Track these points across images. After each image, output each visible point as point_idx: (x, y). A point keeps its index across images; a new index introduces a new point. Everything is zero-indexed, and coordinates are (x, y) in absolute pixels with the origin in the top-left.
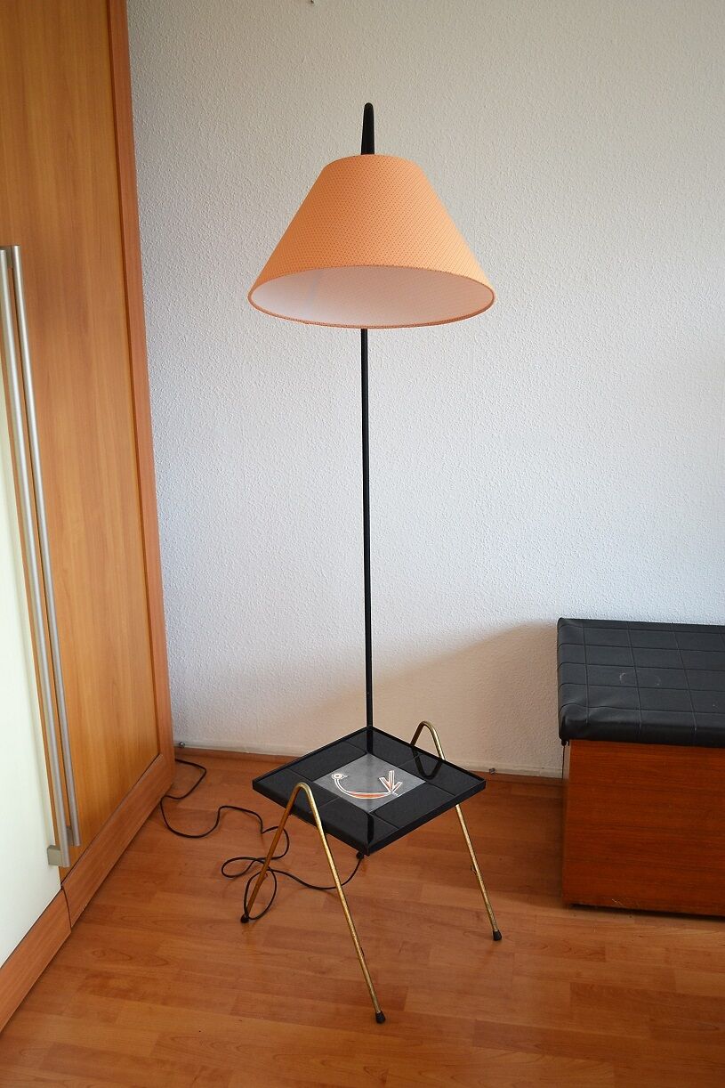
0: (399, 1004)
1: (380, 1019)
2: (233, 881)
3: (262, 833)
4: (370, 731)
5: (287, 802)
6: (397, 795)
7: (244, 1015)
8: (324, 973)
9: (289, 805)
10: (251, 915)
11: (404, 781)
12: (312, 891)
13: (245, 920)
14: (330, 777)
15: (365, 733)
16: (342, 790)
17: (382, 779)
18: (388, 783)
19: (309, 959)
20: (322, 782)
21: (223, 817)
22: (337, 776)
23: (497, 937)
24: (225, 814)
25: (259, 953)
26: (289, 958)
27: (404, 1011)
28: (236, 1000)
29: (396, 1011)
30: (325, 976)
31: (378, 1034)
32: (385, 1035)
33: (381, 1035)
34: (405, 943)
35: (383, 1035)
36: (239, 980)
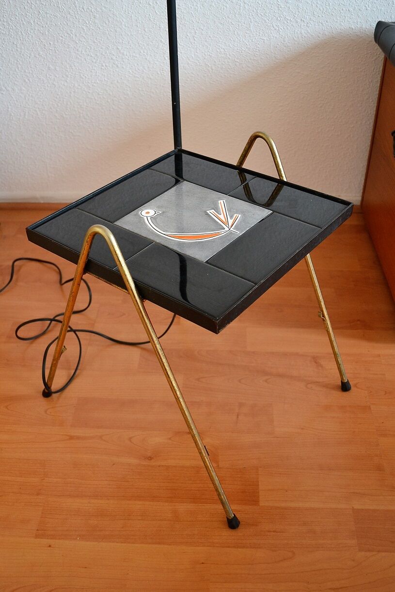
0: (251, 496)
1: (233, 524)
2: (32, 343)
3: (61, 284)
4: (179, 154)
5: (78, 257)
6: (239, 233)
7: (53, 537)
8: (150, 458)
9: (82, 260)
10: (55, 387)
11: (242, 212)
12: (123, 346)
13: (47, 393)
14: (137, 215)
15: (173, 158)
16: (158, 231)
17: (211, 212)
18: (222, 217)
19: (130, 439)
20: (127, 223)
21: (19, 270)
22: (147, 212)
23: (345, 387)
24: (20, 267)
25: (68, 437)
26: (105, 441)
27: (260, 505)
28: (42, 513)
29: (250, 507)
30: (153, 463)
31: (235, 547)
32: (243, 547)
33: (238, 548)
34: (241, 405)
35: (240, 547)
36: (44, 481)
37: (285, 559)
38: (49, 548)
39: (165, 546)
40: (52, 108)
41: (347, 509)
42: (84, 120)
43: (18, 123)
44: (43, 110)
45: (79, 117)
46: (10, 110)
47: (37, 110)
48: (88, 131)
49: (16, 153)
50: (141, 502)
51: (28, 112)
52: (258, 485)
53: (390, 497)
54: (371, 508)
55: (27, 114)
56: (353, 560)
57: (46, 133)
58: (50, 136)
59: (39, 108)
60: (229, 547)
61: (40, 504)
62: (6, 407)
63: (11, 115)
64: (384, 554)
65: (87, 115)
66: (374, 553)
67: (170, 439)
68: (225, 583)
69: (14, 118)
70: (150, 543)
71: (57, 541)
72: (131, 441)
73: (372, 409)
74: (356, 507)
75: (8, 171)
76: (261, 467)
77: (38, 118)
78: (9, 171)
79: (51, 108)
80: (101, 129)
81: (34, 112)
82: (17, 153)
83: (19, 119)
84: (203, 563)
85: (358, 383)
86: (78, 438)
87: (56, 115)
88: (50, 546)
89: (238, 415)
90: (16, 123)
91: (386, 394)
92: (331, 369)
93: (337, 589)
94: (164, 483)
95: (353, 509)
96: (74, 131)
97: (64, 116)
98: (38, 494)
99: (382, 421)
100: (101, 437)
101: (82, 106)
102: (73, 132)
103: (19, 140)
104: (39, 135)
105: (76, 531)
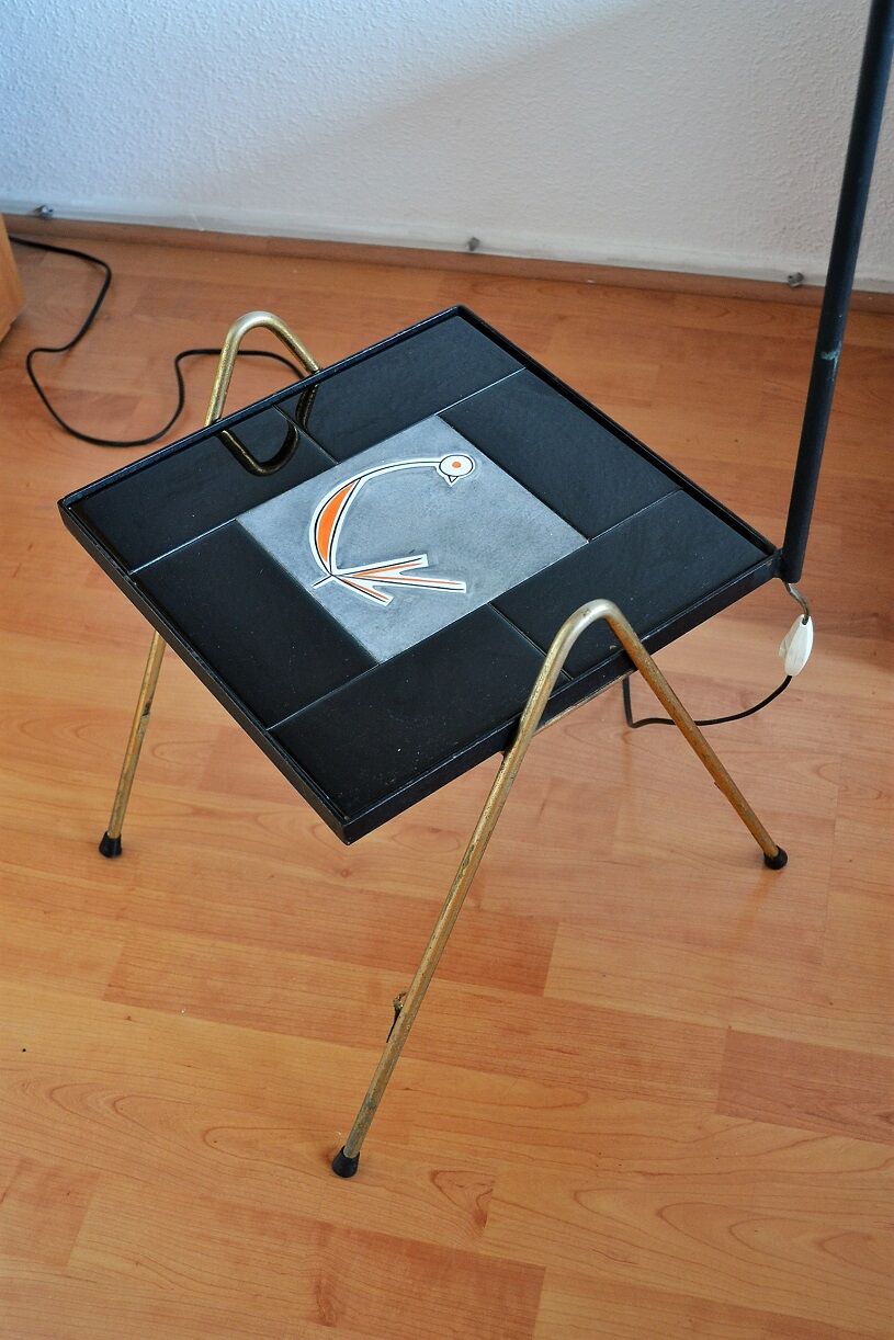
25: (190, 811)
26: (261, 825)
27: (545, 995)
28: (123, 955)
29: (524, 996)
30: (349, 884)
31: (474, 1068)
32: (492, 1071)
33: (480, 1070)
34: (556, 783)
35: (484, 1070)
36: (133, 892)
37: (566, 1105)
38: (128, 1022)
39: (344, 1048)
40: (228, 12)
41: (717, 1028)
42: (302, 47)
43: (148, 42)
44: (207, 17)
45: (293, 39)
46: (130, 10)
47: (194, 15)
48: (313, 73)
49: (142, 112)
50: (313, 959)
51: (173, 20)
52: (550, 956)
53: (812, 1018)
54: (769, 1033)
55: (169, 22)
56: (700, 1128)
57: (213, 71)
58: (223, 78)
59: (197, 12)
60: (464, 1066)
61: (120, 937)
62: (75, 731)
63: (132, 22)
64: (764, 1126)
65: (311, 36)
66: (747, 1121)
67: (393, 838)
68: (441, 1130)
69: (139, 30)
70: (315, 1038)
71: (144, 1010)
72: (313, 832)
73: (837, 827)
74: (737, 1027)
75: (124, 152)
76: (564, 920)
77: (196, 33)
78: (127, 150)
79: (225, 14)
80: (343, 71)
81: (186, 19)
82: (146, 111)
83: (152, 33)
84: (407, 1089)
85: (825, 765)
86: (210, 814)
87: (239, 31)
88: (129, 1018)
89: (544, 805)
90: (144, 42)
91: (879, 797)
92: (774, 725)
93: (652, 1174)
94: (364, 925)
95: (730, 1031)
96: (279, 72)
97: (258, 34)
98: (118, 917)
99: (850, 857)
100: (255, 817)
101: (300, 15)
102: (276, 73)
103: (149, 82)
104: (196, 75)
105: (180, 996)
